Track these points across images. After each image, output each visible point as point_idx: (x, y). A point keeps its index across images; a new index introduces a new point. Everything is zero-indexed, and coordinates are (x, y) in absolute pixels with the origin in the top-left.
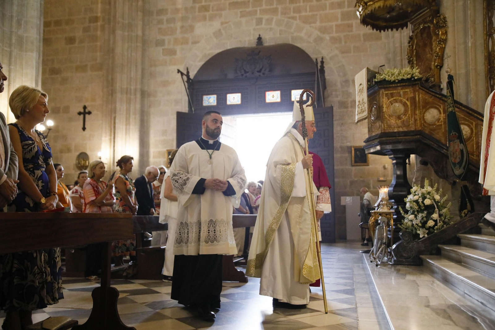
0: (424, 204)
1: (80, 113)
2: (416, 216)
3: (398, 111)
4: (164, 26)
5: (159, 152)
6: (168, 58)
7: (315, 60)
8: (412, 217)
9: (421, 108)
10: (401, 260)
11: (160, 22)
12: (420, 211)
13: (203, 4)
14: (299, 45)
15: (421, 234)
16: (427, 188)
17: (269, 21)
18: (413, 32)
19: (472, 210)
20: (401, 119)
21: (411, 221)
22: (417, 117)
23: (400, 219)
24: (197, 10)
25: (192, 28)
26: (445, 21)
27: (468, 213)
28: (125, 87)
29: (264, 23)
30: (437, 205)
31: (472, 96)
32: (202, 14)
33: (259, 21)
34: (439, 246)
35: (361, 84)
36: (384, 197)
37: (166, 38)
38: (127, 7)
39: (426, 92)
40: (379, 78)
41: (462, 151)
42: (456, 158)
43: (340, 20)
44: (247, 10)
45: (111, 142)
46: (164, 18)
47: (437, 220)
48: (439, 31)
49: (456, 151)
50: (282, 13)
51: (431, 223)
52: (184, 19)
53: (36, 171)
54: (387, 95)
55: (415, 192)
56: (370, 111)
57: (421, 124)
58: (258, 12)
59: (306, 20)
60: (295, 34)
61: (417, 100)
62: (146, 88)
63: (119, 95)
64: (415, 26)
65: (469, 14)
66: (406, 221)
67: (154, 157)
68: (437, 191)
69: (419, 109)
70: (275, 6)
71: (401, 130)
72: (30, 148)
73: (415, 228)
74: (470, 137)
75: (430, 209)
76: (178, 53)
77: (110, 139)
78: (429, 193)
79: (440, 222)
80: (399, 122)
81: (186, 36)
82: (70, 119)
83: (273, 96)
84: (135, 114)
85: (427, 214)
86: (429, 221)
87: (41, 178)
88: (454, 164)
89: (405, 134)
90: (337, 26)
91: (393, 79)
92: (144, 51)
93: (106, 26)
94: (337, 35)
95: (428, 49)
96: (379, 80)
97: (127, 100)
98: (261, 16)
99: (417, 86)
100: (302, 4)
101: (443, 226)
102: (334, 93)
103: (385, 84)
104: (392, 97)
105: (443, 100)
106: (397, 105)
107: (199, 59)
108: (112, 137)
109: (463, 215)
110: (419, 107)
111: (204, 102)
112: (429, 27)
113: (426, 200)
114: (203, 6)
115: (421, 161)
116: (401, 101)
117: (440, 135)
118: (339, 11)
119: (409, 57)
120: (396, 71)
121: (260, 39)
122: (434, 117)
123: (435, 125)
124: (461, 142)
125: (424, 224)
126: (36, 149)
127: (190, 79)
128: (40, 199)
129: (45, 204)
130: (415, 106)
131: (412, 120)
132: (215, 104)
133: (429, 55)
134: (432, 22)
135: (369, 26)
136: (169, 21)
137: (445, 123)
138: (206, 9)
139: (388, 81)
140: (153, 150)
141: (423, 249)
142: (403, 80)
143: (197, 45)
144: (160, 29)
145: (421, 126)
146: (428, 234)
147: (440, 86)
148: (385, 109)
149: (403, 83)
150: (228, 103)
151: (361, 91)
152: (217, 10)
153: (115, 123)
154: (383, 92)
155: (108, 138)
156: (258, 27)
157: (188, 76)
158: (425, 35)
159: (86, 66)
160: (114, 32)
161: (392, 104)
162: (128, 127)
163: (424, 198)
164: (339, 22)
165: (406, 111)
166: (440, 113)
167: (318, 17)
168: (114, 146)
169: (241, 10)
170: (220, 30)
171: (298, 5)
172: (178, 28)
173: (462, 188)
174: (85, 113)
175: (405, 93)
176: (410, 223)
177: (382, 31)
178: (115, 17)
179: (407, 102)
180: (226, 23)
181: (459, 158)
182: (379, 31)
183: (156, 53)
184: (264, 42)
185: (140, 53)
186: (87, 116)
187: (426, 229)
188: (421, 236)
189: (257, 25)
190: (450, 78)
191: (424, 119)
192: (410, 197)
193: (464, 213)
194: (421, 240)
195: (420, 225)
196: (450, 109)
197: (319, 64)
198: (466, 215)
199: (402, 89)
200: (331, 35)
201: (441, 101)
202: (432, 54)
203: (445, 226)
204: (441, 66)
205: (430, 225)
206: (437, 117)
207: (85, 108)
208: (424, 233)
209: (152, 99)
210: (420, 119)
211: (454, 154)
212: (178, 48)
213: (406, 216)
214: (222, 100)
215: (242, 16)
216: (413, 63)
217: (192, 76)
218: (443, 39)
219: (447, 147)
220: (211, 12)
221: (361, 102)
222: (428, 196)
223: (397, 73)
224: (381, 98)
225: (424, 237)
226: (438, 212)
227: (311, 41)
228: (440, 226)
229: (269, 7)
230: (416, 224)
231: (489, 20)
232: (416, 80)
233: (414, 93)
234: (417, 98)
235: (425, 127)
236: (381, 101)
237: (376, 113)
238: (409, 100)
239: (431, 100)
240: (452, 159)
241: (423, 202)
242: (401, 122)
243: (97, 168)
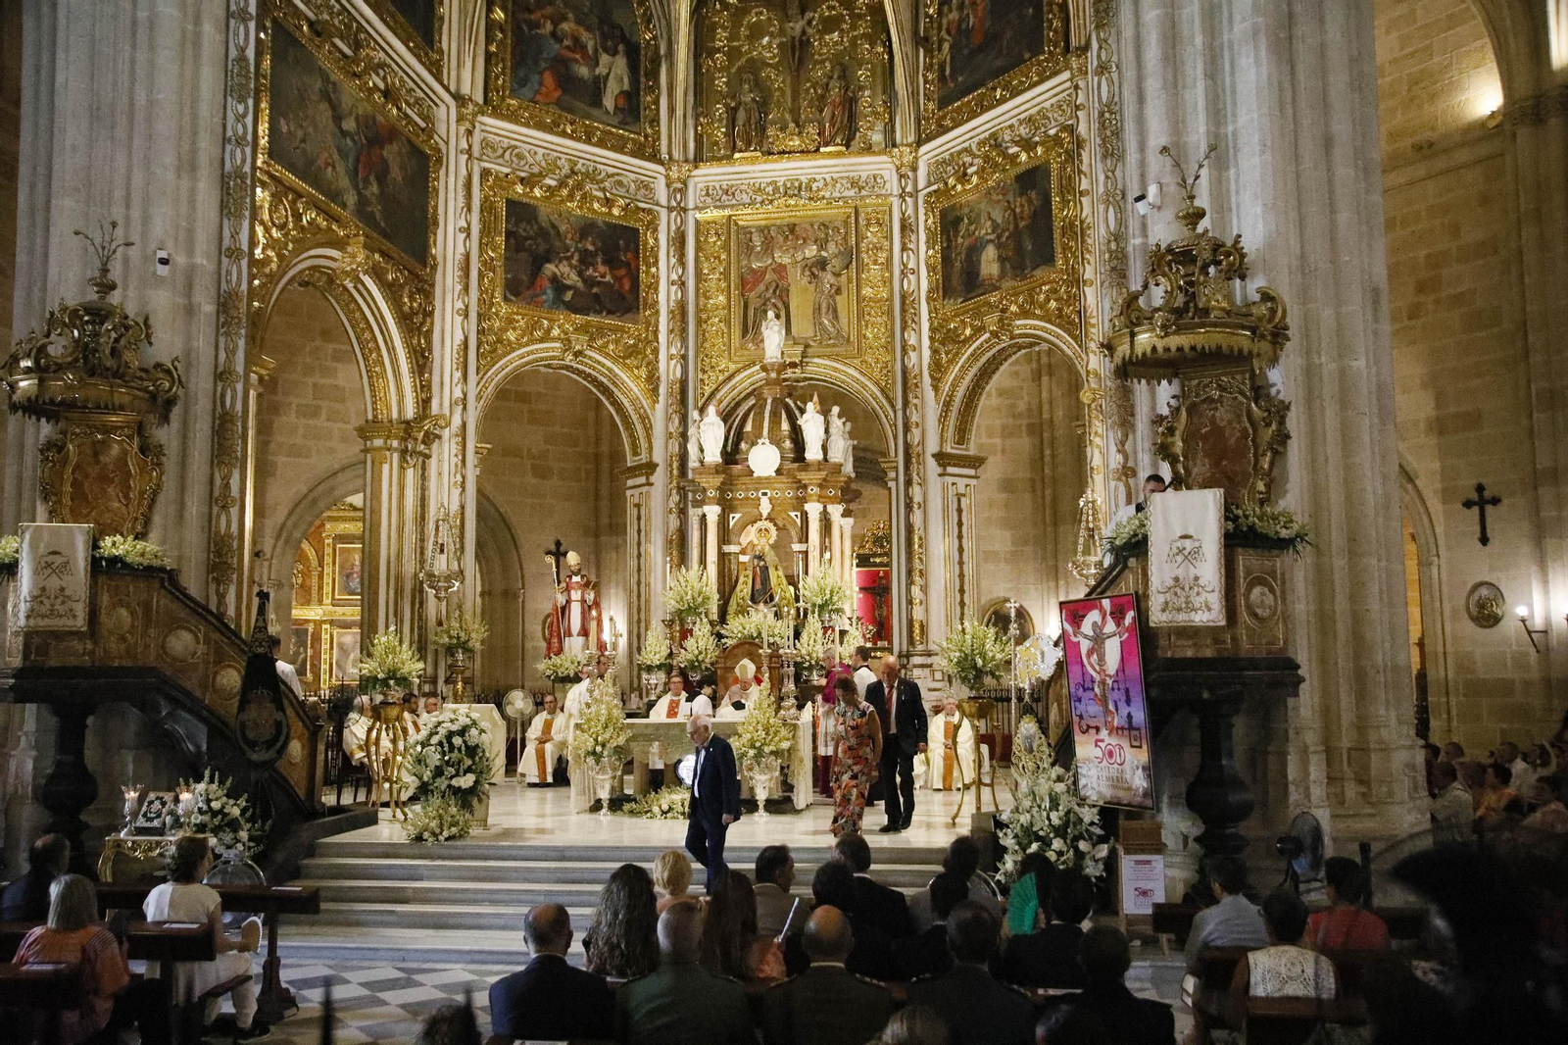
3: (122, 624)
22: (152, 641)
39: (177, 597)
40: (106, 551)
42: (261, 733)
49: (266, 722)
57: (158, 655)
61: (155, 606)
69: (158, 626)
71: (124, 663)
80: (123, 647)
89: (130, 671)
95: (113, 491)
104: (117, 594)
106: (122, 611)
110: (157, 622)
116: (128, 607)
122: (185, 646)
123: (185, 661)
130: (151, 619)
145: (157, 659)
151: (53, 567)
161: (114, 609)
165: (134, 627)
166: (198, 642)
179: (138, 609)
181: (271, 734)
191: (163, 647)
201: (202, 621)
206: (191, 648)
211: (256, 725)
221: (52, 592)
233: (150, 592)
235: (167, 662)
239: (182, 614)
242: (125, 647)
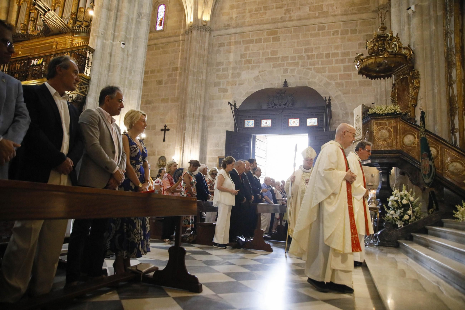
0: (402, 203)
1: (162, 130)
2: (395, 212)
3: (384, 135)
4: (220, 73)
5: (213, 157)
6: (222, 94)
7: (324, 98)
8: (393, 212)
9: (401, 134)
10: (384, 242)
11: (218, 70)
12: (399, 208)
13: (248, 59)
14: (313, 87)
15: (399, 224)
16: (404, 192)
17: (292, 71)
18: (395, 81)
19: (437, 209)
20: (386, 141)
21: (392, 215)
22: (398, 141)
23: (383, 213)
24: (243, 63)
25: (239, 75)
26: (418, 74)
27: (434, 211)
28: (193, 113)
29: (289, 72)
30: (412, 205)
31: (438, 127)
32: (246, 65)
33: (286, 71)
34: (412, 234)
35: (358, 116)
36: (373, 197)
37: (221, 81)
38: (197, 61)
39: (405, 123)
40: (371, 112)
41: (431, 166)
42: (426, 171)
43: (342, 71)
44: (278, 63)
45: (181, 150)
46: (221, 68)
47: (411, 215)
48: (414, 81)
49: (427, 166)
50: (302, 66)
51: (406, 217)
52: (234, 68)
53: (137, 165)
54: (376, 124)
55: (395, 194)
56: (364, 134)
57: (401, 145)
58: (285, 64)
59: (318, 71)
60: (311, 80)
61: (398, 128)
62: (206, 114)
63: (188, 118)
64: (396, 77)
65: (435, 70)
66: (388, 215)
67: (209, 161)
68: (412, 194)
69: (400, 135)
70: (297, 61)
71: (386, 149)
72: (134, 150)
73: (395, 221)
74: (437, 157)
75: (406, 207)
76: (229, 91)
77: (181, 148)
78: (405, 195)
79: (413, 217)
80: (385, 143)
81: (235, 79)
82: (156, 134)
83: (294, 122)
84: (198, 131)
85: (404, 210)
86: (405, 216)
87: (140, 170)
88: (425, 175)
89: (390, 152)
90: (340, 75)
91: (381, 113)
92: (206, 89)
93: (183, 73)
94: (341, 81)
95: (406, 93)
96: (371, 113)
97: (193, 122)
98: (287, 67)
99: (399, 118)
100: (316, 60)
101: (415, 220)
102: (337, 122)
103: (375, 116)
104: (380, 125)
105: (417, 129)
106: (384, 131)
107: (243, 95)
108: (182, 147)
109: (430, 212)
110: (400, 133)
111: (245, 124)
112: (407, 78)
113: (403, 200)
114: (247, 60)
115: (400, 172)
116: (387, 129)
117: (414, 154)
118: (342, 65)
119: (392, 98)
120: (383, 107)
121: (286, 82)
122: (410, 140)
123: (411, 146)
124: (430, 159)
125: (401, 218)
126: (138, 151)
127: (237, 109)
128: (139, 184)
129: (141, 188)
130: (397, 133)
131: (394, 142)
132: (253, 126)
133: (406, 97)
134: (409, 74)
135: (364, 76)
136: (223, 70)
137: (418, 145)
138: (249, 62)
139: (377, 114)
140: (208, 157)
141: (400, 235)
142: (388, 113)
143: (242, 86)
144: (217, 75)
145: (401, 147)
146: (404, 225)
147: (415, 119)
148: (375, 134)
149: (388, 116)
150: (262, 126)
151: (358, 120)
152: (257, 63)
153: (184, 137)
154: (373, 122)
155: (179, 147)
156: (285, 74)
157: (235, 106)
158: (404, 83)
159: (168, 99)
160: (187, 77)
161: (380, 130)
162: (193, 140)
163: (402, 199)
164: (342, 73)
165: (390, 136)
166: (415, 138)
167: (327, 69)
168: (183, 153)
169: (273, 63)
170: (258, 76)
171: (313, 60)
172: (230, 74)
173: (430, 192)
174: (165, 130)
175: (389, 123)
176: (391, 216)
177: (373, 79)
178: (188, 67)
179: (391, 129)
180: (263, 71)
181: (428, 171)
182: (371, 79)
183: (215, 91)
184: (288, 85)
185: (203, 91)
186: (166, 131)
187: (403, 221)
188: (399, 226)
189: (284, 73)
190: (423, 113)
191: (403, 142)
192: (392, 198)
193: (431, 211)
194: (399, 229)
195: (398, 218)
196: (423, 136)
197: (327, 101)
198: (432, 213)
199: (387, 120)
200: (337, 81)
201: (416, 130)
202: (409, 97)
203: (416, 220)
204: (415, 105)
205: (406, 219)
206: (412, 141)
207: (165, 126)
208: (401, 224)
209: (210, 121)
210: (400, 142)
211: (424, 168)
212: (229, 88)
213: (388, 211)
214: (258, 123)
215: (274, 67)
216: (395, 102)
217: (238, 106)
218: (417, 86)
219: (420, 163)
220: (252, 64)
221: (358, 128)
222: (405, 198)
223: (384, 108)
224: (372, 125)
225: (401, 227)
226: (412, 209)
227: (322, 85)
228: (413, 219)
229: (293, 61)
230: (396, 217)
231: (449, 75)
232: (397, 114)
233: (396, 123)
234: (398, 127)
235: (404, 147)
236: (372, 128)
237: (368, 136)
238: (393, 128)
239: (408, 129)
240: (423, 172)
241: (401, 202)
242: (387, 143)
243: (172, 166)
